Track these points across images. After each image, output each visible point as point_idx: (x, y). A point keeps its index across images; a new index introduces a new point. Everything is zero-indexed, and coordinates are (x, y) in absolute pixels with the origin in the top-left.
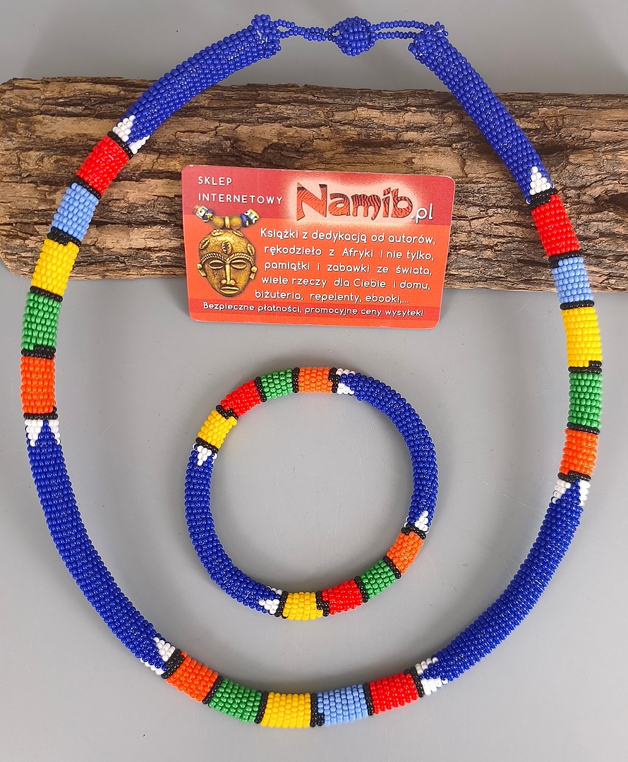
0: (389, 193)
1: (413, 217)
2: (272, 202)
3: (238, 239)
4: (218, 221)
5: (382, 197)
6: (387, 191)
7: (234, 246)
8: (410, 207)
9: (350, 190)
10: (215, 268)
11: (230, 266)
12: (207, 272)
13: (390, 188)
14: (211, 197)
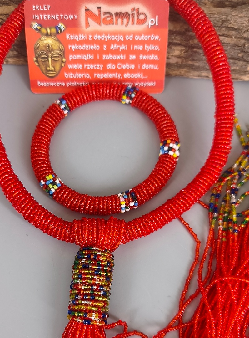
0: (134, 11)
1: (147, 24)
2: (72, 19)
3: (54, 42)
4: (44, 31)
5: (130, 13)
6: (133, 10)
7: (53, 46)
8: (146, 18)
9: (114, 9)
10: (43, 60)
11: (52, 59)
12: (39, 63)
13: (134, 8)
14: (40, 17)
